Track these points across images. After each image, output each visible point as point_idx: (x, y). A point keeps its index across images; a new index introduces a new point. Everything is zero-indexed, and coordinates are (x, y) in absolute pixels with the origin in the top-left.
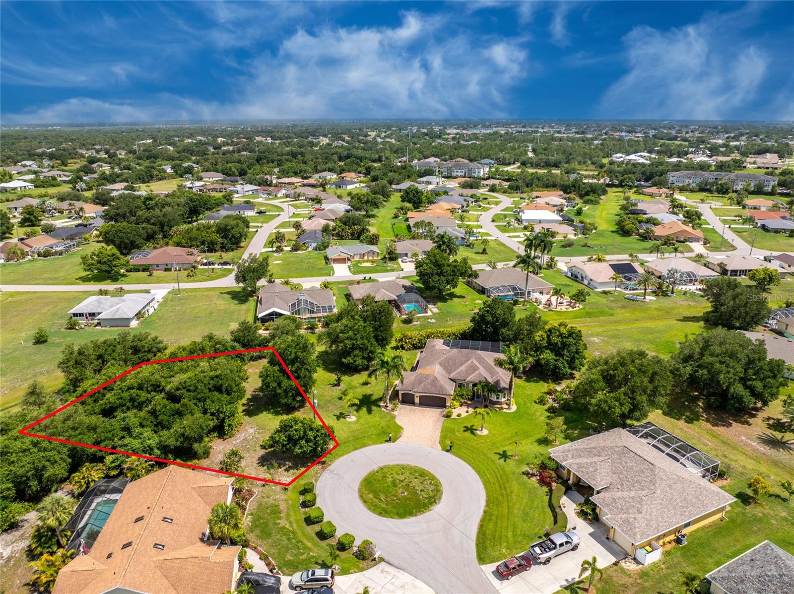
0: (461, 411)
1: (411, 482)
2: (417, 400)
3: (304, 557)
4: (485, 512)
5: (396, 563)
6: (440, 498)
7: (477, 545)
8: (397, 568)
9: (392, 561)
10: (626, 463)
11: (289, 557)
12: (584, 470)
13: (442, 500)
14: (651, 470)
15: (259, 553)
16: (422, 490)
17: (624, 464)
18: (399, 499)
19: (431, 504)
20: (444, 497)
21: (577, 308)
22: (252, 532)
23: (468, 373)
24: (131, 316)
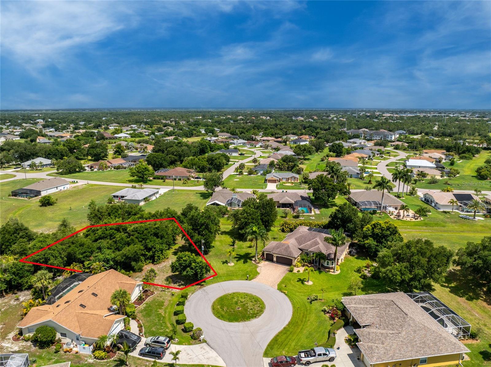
0: (300, 269)
1: (247, 303)
2: (275, 259)
3: (161, 331)
4: (285, 328)
5: (212, 345)
6: (260, 315)
7: (268, 345)
8: (211, 348)
9: (210, 344)
10: (389, 311)
11: (154, 329)
12: (358, 311)
13: (260, 317)
14: (404, 318)
15: (139, 324)
16: (251, 309)
17: (387, 312)
18: (234, 311)
19: (252, 317)
20: (262, 315)
21: (419, 220)
22: (141, 312)
23: (311, 246)
24: (141, 199)
